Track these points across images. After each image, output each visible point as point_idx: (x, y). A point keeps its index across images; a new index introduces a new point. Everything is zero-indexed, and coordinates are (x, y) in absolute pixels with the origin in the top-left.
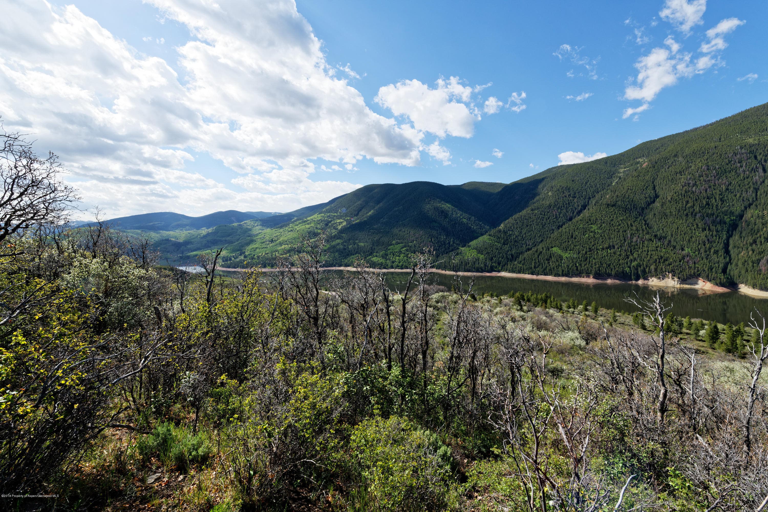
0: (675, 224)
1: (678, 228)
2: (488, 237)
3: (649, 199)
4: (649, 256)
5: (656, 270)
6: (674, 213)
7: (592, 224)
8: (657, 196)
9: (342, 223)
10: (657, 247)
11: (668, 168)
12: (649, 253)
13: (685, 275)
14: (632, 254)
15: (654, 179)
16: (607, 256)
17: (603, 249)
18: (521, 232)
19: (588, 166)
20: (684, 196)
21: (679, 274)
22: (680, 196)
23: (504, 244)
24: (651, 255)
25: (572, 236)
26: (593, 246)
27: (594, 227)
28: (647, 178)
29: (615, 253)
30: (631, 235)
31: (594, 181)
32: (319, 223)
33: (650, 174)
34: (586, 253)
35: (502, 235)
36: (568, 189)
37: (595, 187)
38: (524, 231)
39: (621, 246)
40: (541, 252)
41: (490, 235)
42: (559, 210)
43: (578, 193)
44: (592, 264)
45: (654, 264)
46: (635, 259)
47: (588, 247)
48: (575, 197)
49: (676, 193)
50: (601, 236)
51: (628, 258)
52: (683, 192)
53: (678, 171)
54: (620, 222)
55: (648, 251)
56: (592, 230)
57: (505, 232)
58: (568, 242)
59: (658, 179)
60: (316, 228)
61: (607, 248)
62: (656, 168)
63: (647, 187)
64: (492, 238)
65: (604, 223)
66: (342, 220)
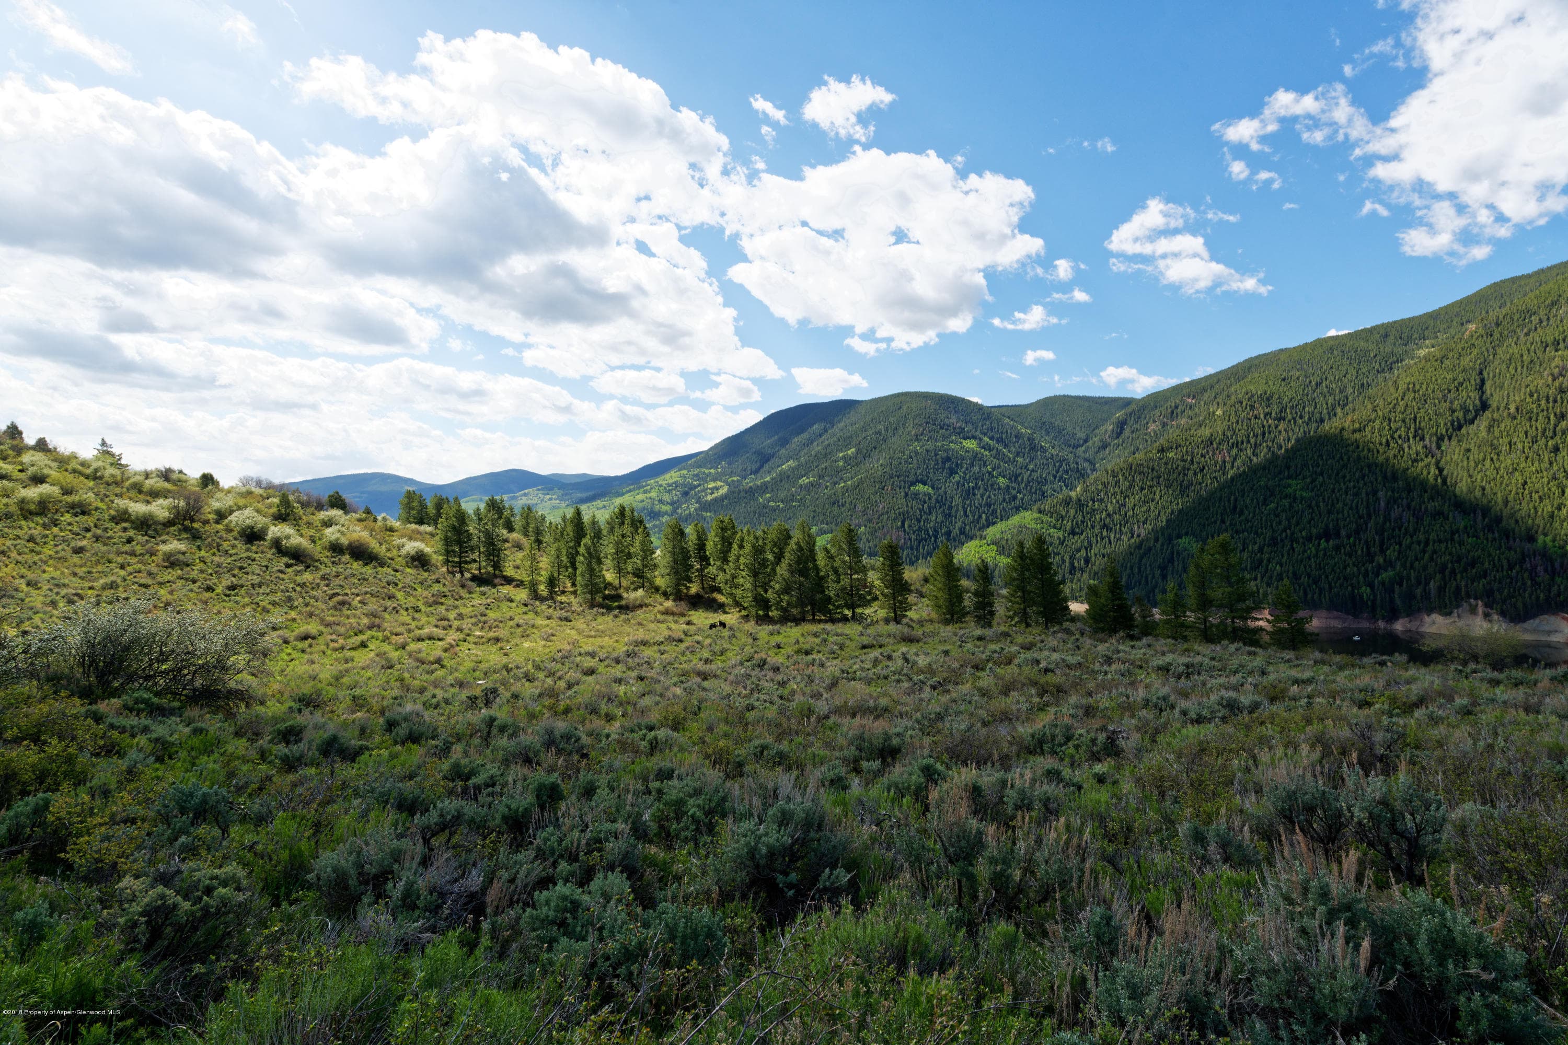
0: (1517, 474)
1: (1526, 483)
2: (1036, 515)
3: (1460, 415)
4: (1427, 556)
5: (1441, 589)
6: (1520, 446)
7: (1289, 477)
8: (1484, 406)
9: (717, 489)
10: (1453, 533)
11: (1527, 334)
12: (1430, 548)
13: (1520, 605)
14: (1383, 551)
15: (1485, 363)
16: (1316, 556)
17: (1309, 539)
18: (1124, 505)
20: (1555, 401)
21: (1504, 602)
22: (1543, 402)
23: (1073, 533)
24: (1435, 552)
25: (1235, 508)
26: (1284, 530)
27: (1295, 486)
28: (1466, 361)
29: (1337, 548)
30: (1388, 503)
32: (669, 491)
33: (1475, 352)
34: (1261, 550)
35: (1072, 512)
36: (1267, 399)
38: (1130, 503)
39: (1357, 532)
40: (1150, 549)
41: (1040, 512)
42: (1234, 451)
44: (1271, 578)
45: (1438, 576)
46: (1390, 564)
47: (1269, 534)
48: (1282, 419)
49: (1531, 395)
50: (1310, 506)
51: (1372, 562)
52: (1552, 392)
53: (1550, 340)
54: (1366, 470)
55: (1427, 544)
56: (1290, 490)
57: (1080, 504)
58: (1223, 522)
59: (1496, 363)
60: (661, 501)
61: (1319, 538)
62: (1496, 335)
63: (1461, 384)
64: (1044, 518)
65: (1322, 474)
66: (719, 483)
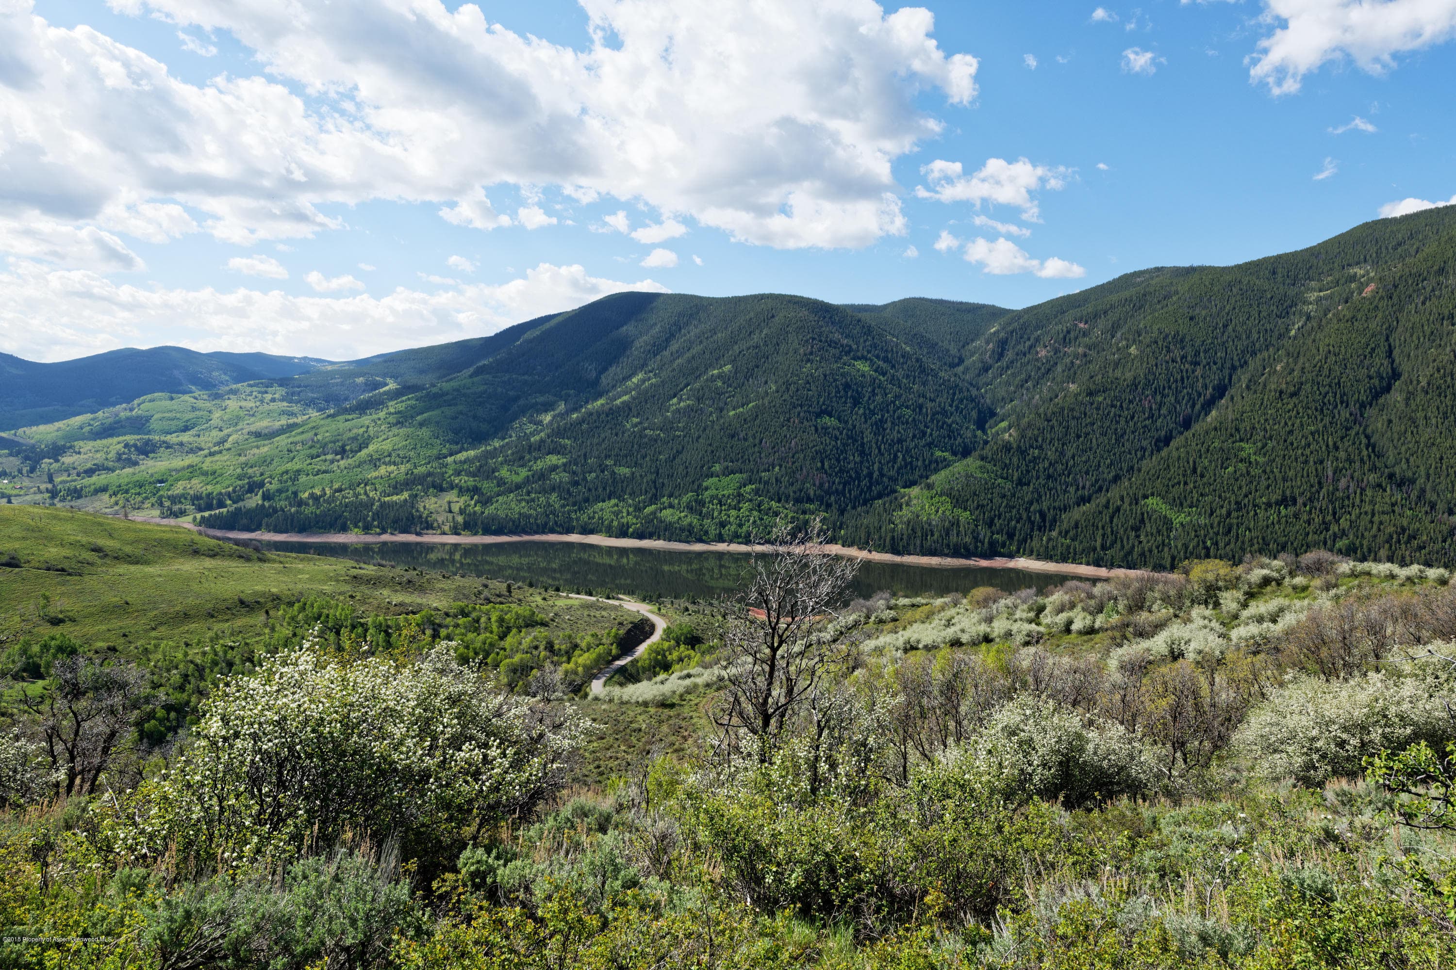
0: (1434, 448)
1: (1441, 459)
2: (979, 463)
3: (1376, 381)
4: (1375, 527)
6: (1434, 421)
7: (1241, 440)
8: (1396, 375)
10: (1393, 505)
11: (1424, 303)
12: (1376, 519)
14: (1337, 521)
15: (1391, 330)
16: (1279, 522)
17: (1269, 505)
18: (1062, 454)
19: (1228, 278)
23: (1020, 483)
24: (1381, 523)
25: (1194, 471)
26: (1246, 496)
27: (1248, 449)
28: (1373, 325)
29: (1296, 516)
30: (1334, 473)
31: (1244, 323)
33: (1380, 315)
34: (1229, 514)
35: (1015, 460)
36: (1181, 341)
37: (1248, 337)
38: (1070, 451)
39: (1311, 500)
40: (1118, 509)
41: (983, 458)
42: (1158, 398)
43: (1205, 352)
44: (1243, 542)
45: (1387, 546)
46: (1344, 533)
47: (1233, 498)
48: (1197, 364)
49: (1439, 371)
50: (1264, 472)
51: (1327, 530)
53: (1446, 313)
54: (1310, 438)
55: (1373, 515)
56: (1243, 454)
57: (1022, 452)
58: (1186, 483)
59: (1400, 329)
61: (1278, 503)
62: (1395, 299)
63: (1373, 350)
64: (989, 466)
65: (1271, 438)
